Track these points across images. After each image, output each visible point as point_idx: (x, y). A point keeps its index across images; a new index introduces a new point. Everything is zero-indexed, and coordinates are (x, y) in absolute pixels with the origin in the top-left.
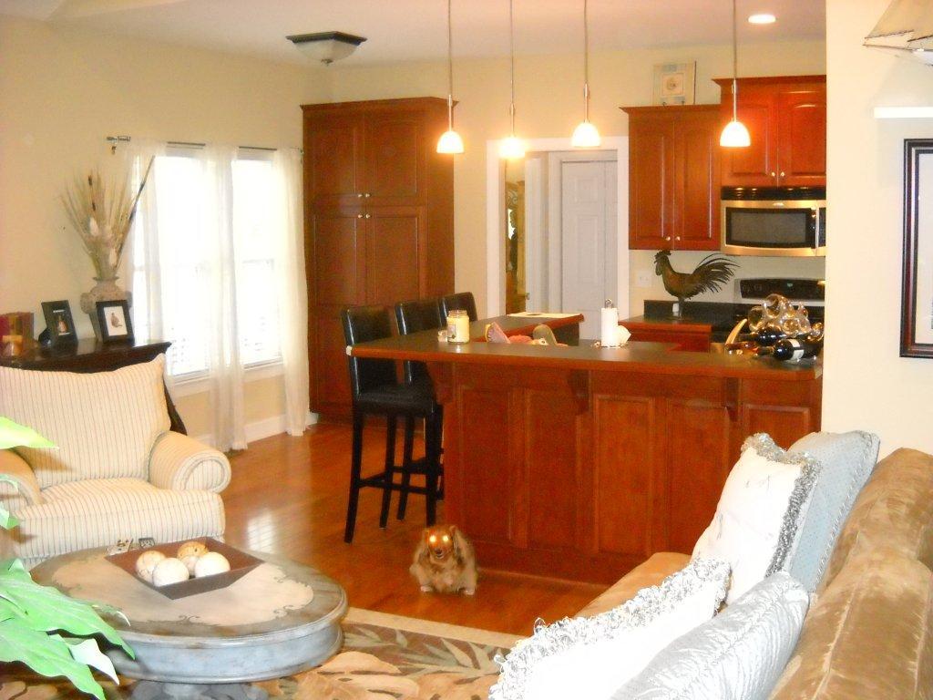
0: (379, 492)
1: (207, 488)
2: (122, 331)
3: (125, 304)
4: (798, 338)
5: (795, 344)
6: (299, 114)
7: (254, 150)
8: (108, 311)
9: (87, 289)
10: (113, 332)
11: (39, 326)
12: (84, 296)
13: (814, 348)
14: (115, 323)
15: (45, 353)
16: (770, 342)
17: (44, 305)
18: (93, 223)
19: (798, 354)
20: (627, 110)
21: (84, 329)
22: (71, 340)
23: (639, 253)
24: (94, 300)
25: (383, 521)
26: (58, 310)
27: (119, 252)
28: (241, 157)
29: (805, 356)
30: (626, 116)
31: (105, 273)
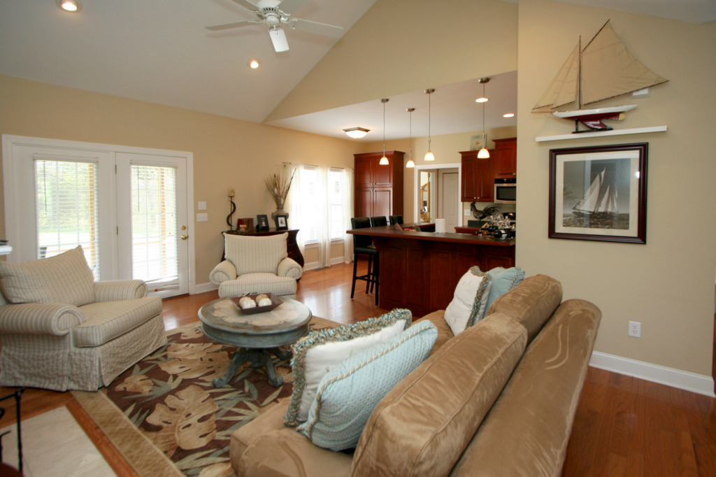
0: (365, 282)
1: (293, 277)
2: (284, 225)
3: (286, 217)
4: (505, 230)
5: (503, 232)
6: (353, 158)
7: (336, 168)
8: (280, 219)
9: (274, 212)
10: (281, 225)
11: (255, 223)
12: (273, 214)
13: (512, 234)
14: (282, 223)
15: (258, 231)
16: (492, 231)
17: (258, 216)
18: (276, 190)
19: (504, 236)
20: (460, 153)
21: (272, 225)
22: (267, 228)
23: (465, 203)
24: (276, 215)
25: (367, 292)
26: (262, 218)
27: (285, 199)
28: (331, 170)
29: (507, 237)
30: (460, 155)
31: (280, 206)
